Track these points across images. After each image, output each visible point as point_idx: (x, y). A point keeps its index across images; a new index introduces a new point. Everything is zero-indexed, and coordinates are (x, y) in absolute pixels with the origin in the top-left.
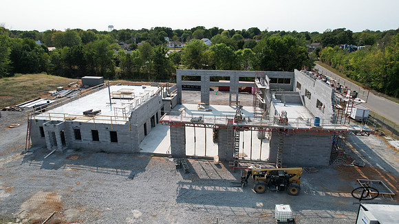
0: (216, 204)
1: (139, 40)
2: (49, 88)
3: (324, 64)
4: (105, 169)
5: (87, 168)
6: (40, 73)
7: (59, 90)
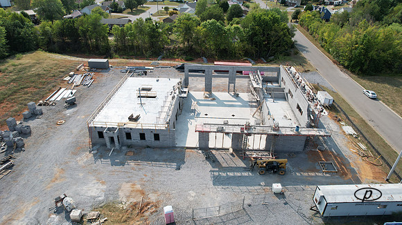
2: (61, 74)
4: (157, 163)
6: (36, 50)
7: (71, 76)
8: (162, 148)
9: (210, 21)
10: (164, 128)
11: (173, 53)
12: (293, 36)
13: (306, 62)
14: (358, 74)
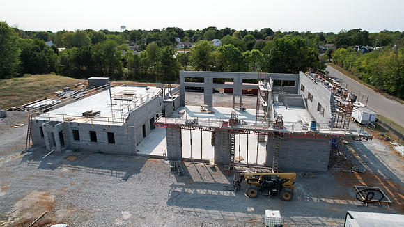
0: (207, 208)
1: (149, 41)
2: (56, 88)
3: (336, 66)
4: (101, 170)
5: (83, 169)
6: (49, 73)
7: (65, 91)
8: (116, 154)
9: (227, 46)
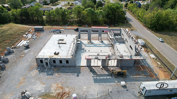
3: (129, 11)
4: (68, 74)
6: (10, 22)
7: (27, 34)
8: (70, 67)
9: (89, 9)
10: (71, 58)
11: (73, 23)
12: (125, 15)
13: (131, 26)
14: (154, 31)
